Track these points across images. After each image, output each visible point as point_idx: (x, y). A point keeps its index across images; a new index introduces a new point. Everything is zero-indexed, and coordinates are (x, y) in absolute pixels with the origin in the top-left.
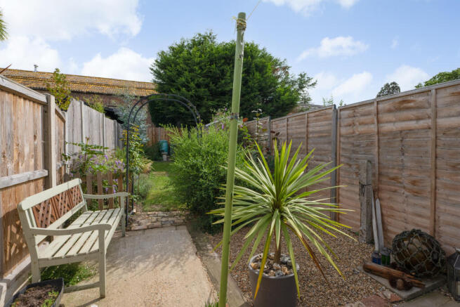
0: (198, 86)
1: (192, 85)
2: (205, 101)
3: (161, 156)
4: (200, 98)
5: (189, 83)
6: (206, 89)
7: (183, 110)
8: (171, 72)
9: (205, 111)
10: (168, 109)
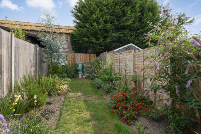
0: (106, 22)
1: (101, 20)
2: (110, 33)
3: (77, 74)
4: (107, 31)
5: (99, 20)
6: (111, 25)
7: (94, 40)
8: (86, 12)
9: (110, 41)
10: (83, 40)
